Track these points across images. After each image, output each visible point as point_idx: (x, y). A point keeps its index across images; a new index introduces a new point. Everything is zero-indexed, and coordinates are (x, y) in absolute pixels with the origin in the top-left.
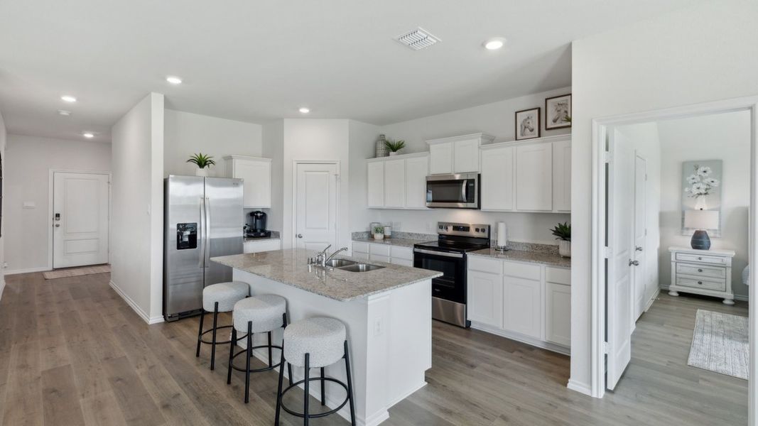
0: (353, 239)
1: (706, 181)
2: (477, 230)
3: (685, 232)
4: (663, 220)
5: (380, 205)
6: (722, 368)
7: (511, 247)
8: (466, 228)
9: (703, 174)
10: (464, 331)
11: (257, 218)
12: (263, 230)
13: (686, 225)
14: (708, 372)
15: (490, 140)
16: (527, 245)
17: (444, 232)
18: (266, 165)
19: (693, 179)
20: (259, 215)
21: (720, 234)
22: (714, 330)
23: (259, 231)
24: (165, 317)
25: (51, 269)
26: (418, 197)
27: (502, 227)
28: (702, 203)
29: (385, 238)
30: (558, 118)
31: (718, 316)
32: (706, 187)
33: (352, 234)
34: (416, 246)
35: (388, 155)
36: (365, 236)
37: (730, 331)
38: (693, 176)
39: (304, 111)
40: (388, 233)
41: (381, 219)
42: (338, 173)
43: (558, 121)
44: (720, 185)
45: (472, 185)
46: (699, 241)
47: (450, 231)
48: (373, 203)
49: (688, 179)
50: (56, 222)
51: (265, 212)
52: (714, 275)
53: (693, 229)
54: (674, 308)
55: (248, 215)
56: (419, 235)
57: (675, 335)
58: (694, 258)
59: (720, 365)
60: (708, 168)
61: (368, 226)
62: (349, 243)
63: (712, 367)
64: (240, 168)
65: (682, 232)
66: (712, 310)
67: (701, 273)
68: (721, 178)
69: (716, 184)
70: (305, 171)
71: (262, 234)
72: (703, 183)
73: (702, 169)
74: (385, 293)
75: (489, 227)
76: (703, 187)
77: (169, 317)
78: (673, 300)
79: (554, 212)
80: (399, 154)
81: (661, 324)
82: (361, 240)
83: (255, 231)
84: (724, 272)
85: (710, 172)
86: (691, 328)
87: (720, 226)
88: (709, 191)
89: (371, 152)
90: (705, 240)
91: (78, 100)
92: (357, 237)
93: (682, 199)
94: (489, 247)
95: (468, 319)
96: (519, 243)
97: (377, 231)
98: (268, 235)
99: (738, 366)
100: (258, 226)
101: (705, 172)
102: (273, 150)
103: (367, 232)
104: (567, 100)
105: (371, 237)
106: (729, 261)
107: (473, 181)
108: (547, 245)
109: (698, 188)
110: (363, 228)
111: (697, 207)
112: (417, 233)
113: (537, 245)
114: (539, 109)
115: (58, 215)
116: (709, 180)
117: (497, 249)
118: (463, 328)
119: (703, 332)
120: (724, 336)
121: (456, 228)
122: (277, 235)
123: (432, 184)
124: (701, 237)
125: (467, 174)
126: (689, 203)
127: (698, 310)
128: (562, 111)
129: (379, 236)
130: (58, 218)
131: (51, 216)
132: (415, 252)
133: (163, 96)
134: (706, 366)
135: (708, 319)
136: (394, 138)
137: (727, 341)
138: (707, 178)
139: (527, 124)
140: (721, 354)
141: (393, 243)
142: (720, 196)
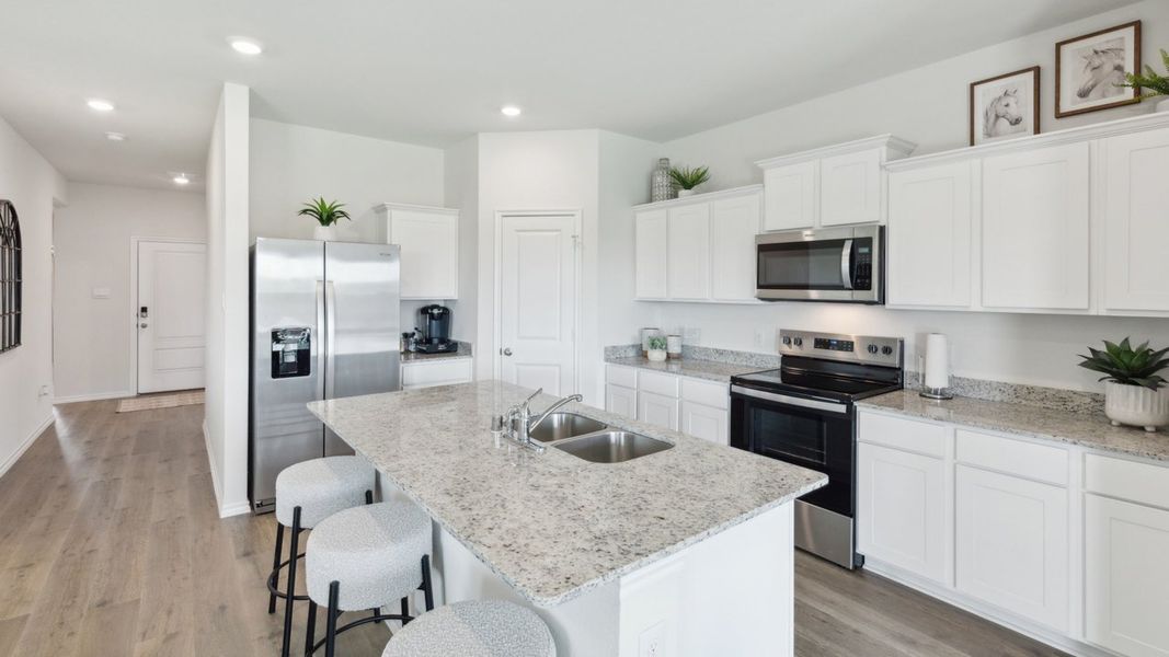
0: (607, 360)
2: (872, 349)
5: (661, 294)
7: (959, 391)
8: (847, 346)
10: (849, 577)
11: (432, 317)
12: (444, 340)
15: (904, 150)
16: (1001, 387)
17: (793, 350)
18: (449, 221)
20: (436, 311)
23: (435, 341)
24: (251, 504)
25: (135, 394)
26: (738, 277)
27: (936, 346)
29: (669, 357)
30: (1093, 86)
33: (606, 349)
34: (735, 380)
35: (675, 196)
36: (632, 353)
39: (511, 111)
40: (675, 349)
41: (663, 322)
42: (578, 232)
43: (1092, 94)
45: (866, 250)
47: (808, 350)
48: (648, 289)
50: (142, 321)
51: (449, 306)
55: (418, 311)
56: (738, 354)
61: (637, 334)
62: (600, 369)
64: (400, 226)
70: (518, 231)
71: (441, 347)
74: (671, 558)
75: (902, 342)
77: (258, 506)
79: (1093, 312)
80: (697, 193)
82: (621, 361)
83: (429, 341)
89: (643, 193)
91: (117, 107)
92: (614, 356)
94: (902, 388)
95: (857, 551)
96: (979, 383)
97: (653, 345)
98: (451, 349)
100: (435, 332)
102: (461, 193)
103: (633, 346)
104: (1122, 39)
105: (642, 356)
107: (867, 242)
108: (1059, 391)
110: (626, 338)
112: (734, 349)
113: (1030, 390)
114: (1037, 71)
115: (144, 310)
117: (926, 393)
118: (848, 570)
121: (823, 343)
122: (468, 350)
123: (768, 251)
125: (853, 226)
128: (1108, 68)
129: (657, 355)
130: (144, 314)
131: (134, 310)
132: (732, 394)
133: (245, 90)
136: (687, 164)
139: (1001, 110)
141: (684, 370)
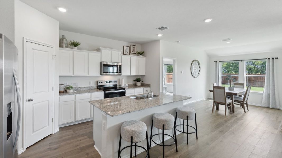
2: (114, 82)
17: (101, 84)
27: (123, 80)
30: (133, 51)
56: (86, 87)
139: (126, 50)
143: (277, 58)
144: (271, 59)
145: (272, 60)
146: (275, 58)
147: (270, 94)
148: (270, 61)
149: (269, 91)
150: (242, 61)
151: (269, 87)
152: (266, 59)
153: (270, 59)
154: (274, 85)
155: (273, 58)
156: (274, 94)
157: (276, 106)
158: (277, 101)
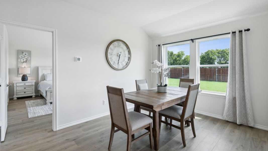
1: (26, 57)
3: (19, 76)
4: (10, 71)
6: (39, 115)
9: (25, 55)
13: (20, 73)
14: (36, 117)
19: (22, 56)
21: (30, 75)
22: (33, 105)
28: (24, 65)
31: (32, 101)
32: (26, 59)
37: (37, 104)
38: (21, 55)
44: (30, 59)
46: (24, 78)
49: (20, 56)
52: (29, 89)
53: (22, 74)
54: (17, 103)
57: (21, 111)
58: (22, 84)
59: (38, 114)
60: (26, 53)
63: (36, 116)
65: (18, 76)
66: (30, 100)
67: (25, 89)
68: (30, 57)
69: (29, 59)
72: (25, 58)
73: (25, 53)
76: (25, 60)
78: (15, 101)
81: (14, 110)
84: (32, 87)
85: (27, 54)
86: (25, 107)
87: (31, 73)
88: (27, 61)
90: (26, 78)
93: (17, 64)
99: (43, 112)
101: (26, 54)
106: (34, 84)
109: (23, 60)
111: (23, 66)
116: (27, 57)
119: (30, 107)
120: (36, 106)
124: (25, 77)
126: (20, 65)
127: (26, 102)
134: (34, 116)
135: (30, 103)
137: (37, 107)
138: (26, 56)
140: (37, 111)
142: (30, 63)
143: (248, 30)
144: (237, 33)
145: (240, 35)
146: (245, 30)
147: (237, 98)
148: (235, 36)
149: (235, 93)
150: (193, 41)
151: (235, 85)
152: (230, 33)
153: (235, 32)
154: (243, 82)
155: (241, 30)
156: (243, 98)
157: (247, 121)
158: (249, 111)
